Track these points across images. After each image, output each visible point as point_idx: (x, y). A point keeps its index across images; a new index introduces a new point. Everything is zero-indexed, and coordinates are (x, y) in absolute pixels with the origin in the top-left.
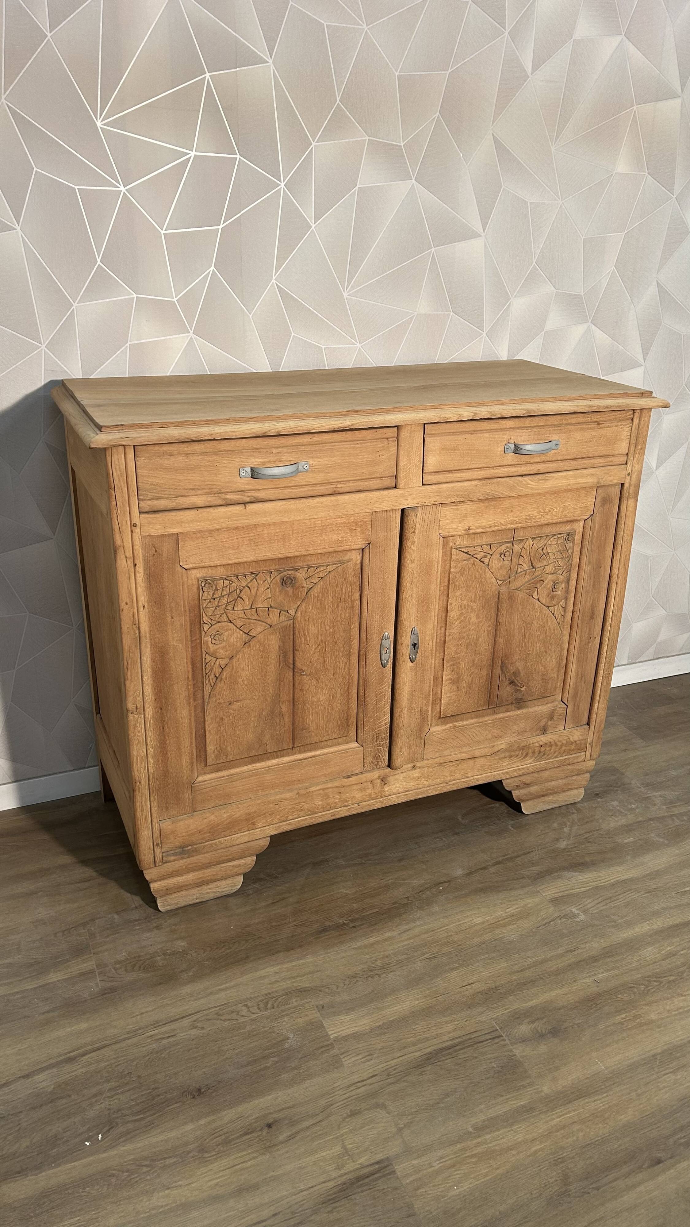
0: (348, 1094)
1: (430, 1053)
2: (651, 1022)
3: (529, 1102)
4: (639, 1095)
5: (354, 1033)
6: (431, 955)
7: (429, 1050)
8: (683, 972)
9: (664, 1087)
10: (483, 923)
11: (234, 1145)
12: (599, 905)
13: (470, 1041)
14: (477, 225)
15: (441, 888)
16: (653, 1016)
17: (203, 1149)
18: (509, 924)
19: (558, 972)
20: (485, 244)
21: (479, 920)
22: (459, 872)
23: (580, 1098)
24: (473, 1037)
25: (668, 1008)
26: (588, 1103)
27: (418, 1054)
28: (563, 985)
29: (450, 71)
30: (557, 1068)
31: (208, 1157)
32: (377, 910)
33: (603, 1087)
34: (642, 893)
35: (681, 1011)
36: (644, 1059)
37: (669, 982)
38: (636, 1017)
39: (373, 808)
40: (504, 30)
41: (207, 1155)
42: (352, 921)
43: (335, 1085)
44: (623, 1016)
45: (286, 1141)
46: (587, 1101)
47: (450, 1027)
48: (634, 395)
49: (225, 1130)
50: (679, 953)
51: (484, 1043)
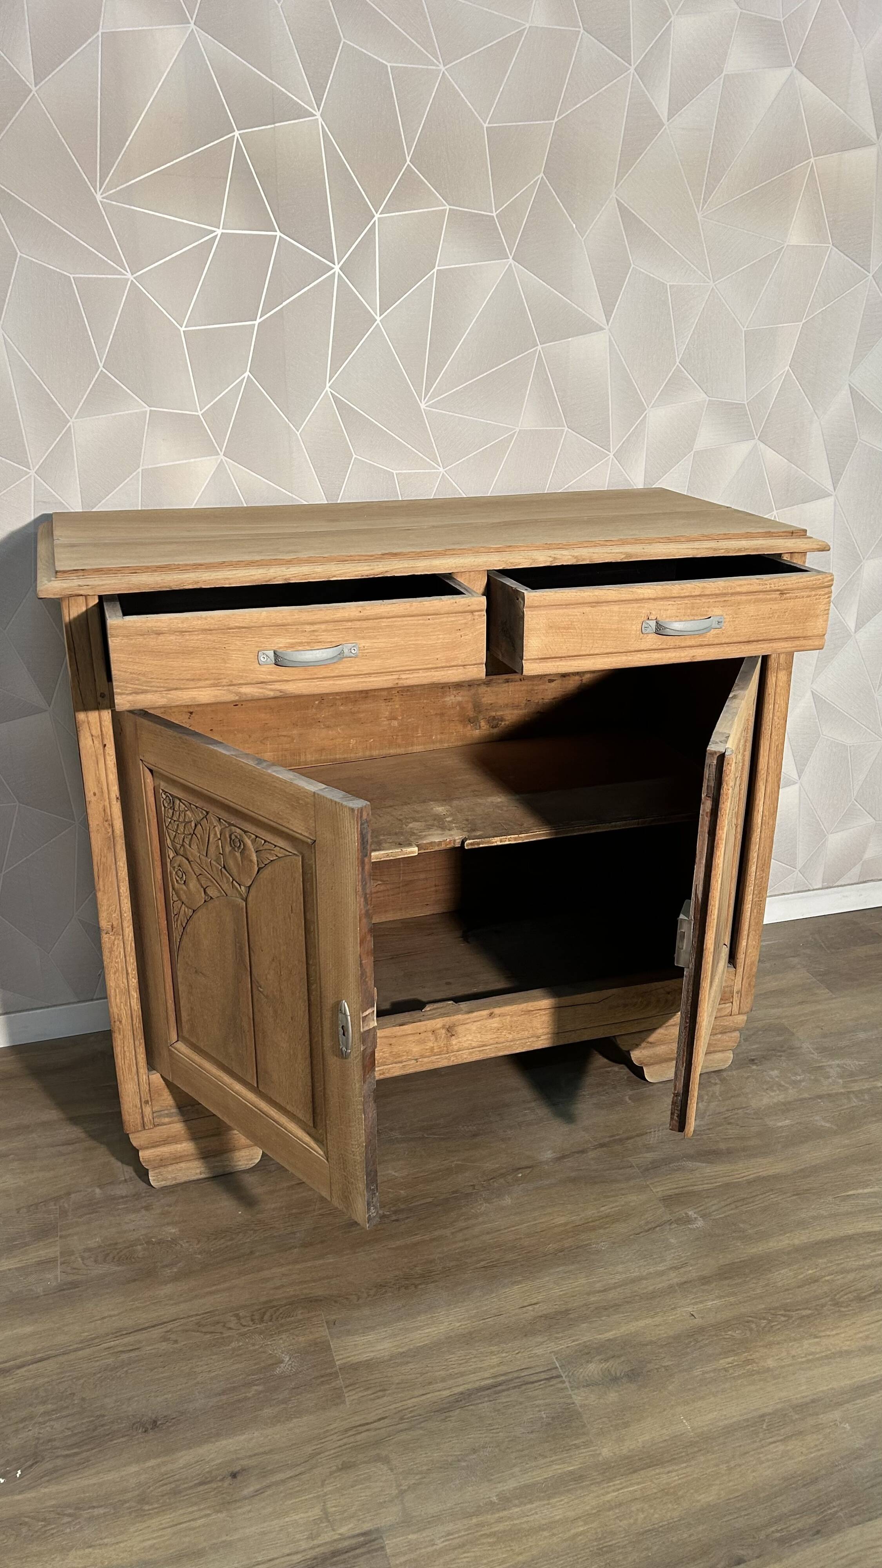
0: (345, 1440)
1: (462, 1393)
2: (768, 1370)
3: (580, 1468)
4: (730, 1469)
5: (367, 1361)
6: (488, 1263)
7: (460, 1389)
8: (823, 1306)
9: (768, 1460)
10: (566, 1224)
11: (184, 1496)
12: (726, 1208)
13: (517, 1380)
14: (598, 316)
15: (520, 1175)
16: (770, 1363)
17: (143, 1499)
18: (600, 1228)
19: (652, 1296)
20: (610, 338)
21: (562, 1220)
22: (549, 1155)
23: (650, 1467)
24: (523, 1375)
25: (793, 1353)
26: (659, 1474)
27: (446, 1393)
28: (657, 1313)
29: (556, 120)
30: (626, 1425)
31: (149, 1510)
32: (430, 1200)
33: (683, 1454)
34: (789, 1195)
35: (811, 1357)
36: (747, 1420)
37: (802, 1318)
38: (748, 1362)
39: (436, 1066)
40: (628, 65)
41: (147, 1507)
42: (395, 1212)
43: (332, 1427)
44: (730, 1360)
45: (253, 1496)
46: (658, 1471)
47: (495, 1360)
48: (781, 534)
49: (177, 1477)
50: (823, 1279)
51: (536, 1384)
